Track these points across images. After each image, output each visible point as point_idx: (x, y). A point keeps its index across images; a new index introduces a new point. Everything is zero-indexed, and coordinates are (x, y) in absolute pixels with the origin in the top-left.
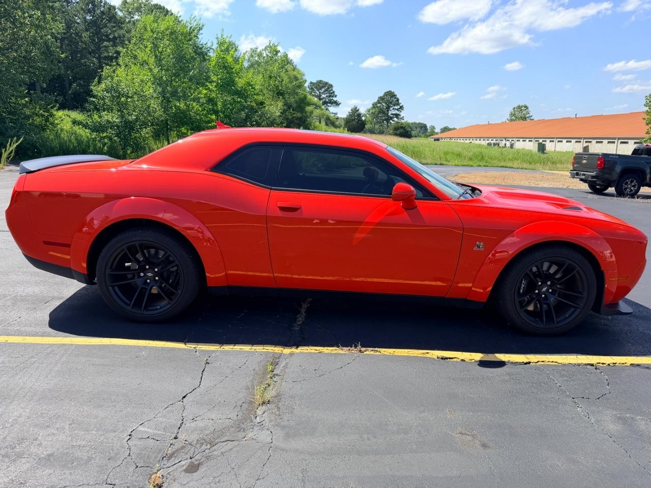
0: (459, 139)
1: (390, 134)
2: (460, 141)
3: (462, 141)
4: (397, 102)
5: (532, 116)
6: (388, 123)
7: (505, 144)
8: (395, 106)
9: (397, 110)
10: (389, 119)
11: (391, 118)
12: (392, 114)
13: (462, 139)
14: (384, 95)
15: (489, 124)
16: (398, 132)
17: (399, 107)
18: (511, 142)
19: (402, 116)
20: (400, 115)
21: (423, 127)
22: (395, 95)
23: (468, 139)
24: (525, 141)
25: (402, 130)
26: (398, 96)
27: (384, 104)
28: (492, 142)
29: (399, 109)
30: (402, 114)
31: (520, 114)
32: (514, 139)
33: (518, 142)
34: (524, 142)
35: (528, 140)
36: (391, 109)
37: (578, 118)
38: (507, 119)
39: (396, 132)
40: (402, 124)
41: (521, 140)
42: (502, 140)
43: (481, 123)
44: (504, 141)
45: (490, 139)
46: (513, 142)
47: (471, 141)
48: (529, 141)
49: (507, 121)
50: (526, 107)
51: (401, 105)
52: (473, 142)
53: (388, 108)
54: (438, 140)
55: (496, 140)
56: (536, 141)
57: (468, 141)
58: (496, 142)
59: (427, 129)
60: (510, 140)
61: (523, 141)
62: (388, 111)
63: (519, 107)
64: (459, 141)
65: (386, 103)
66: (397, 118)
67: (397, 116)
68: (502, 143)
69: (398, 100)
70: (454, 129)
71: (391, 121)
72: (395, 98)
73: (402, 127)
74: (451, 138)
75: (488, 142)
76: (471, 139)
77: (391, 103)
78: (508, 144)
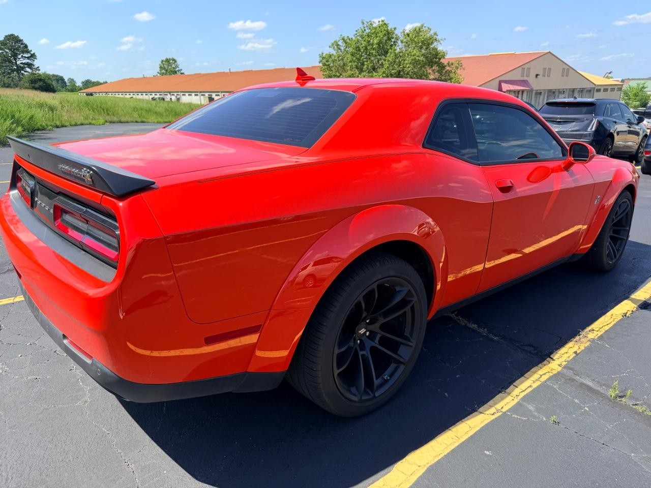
0: (117, 94)
1: (26, 88)
2: (119, 96)
3: (121, 96)
4: (25, 49)
5: (181, 70)
6: (18, 73)
7: (171, 99)
8: (23, 53)
9: (28, 58)
10: (19, 69)
11: (23, 68)
12: (21, 63)
13: (120, 94)
14: (4, 38)
15: (144, 78)
16: (37, 85)
17: (29, 55)
18: (176, 97)
19: (36, 66)
20: (34, 65)
21: (60, 79)
22: (21, 41)
23: (128, 94)
24: (191, 95)
25: (42, 83)
26: (25, 41)
27: (7, 51)
28: (156, 97)
29: (30, 57)
30: (36, 63)
31: (169, 68)
32: (179, 93)
33: (184, 96)
34: (190, 97)
35: (193, 94)
36: (20, 57)
37: (232, 73)
38: (158, 73)
39: (33, 85)
40: (40, 75)
41: (187, 94)
42: (167, 95)
43: (135, 76)
44: (169, 95)
45: (153, 94)
46: (178, 97)
47: (132, 96)
48: (195, 95)
49: (159, 75)
50: (175, 61)
51: (32, 53)
52: (134, 97)
53: (15, 56)
54: (91, 95)
55: (160, 95)
56: (202, 95)
57: (128, 96)
58: (160, 96)
59: (65, 83)
60: (175, 94)
61: (189, 95)
62: (15, 59)
63: (168, 61)
64: (117, 96)
65: (10, 50)
66: (30, 68)
67: (30, 66)
68: (168, 98)
69: (26, 46)
70: (106, 82)
71: (22, 72)
72: (22, 44)
73: (40, 80)
74: (107, 93)
75: (151, 97)
76: (132, 94)
77: (17, 50)
78: (174, 98)
